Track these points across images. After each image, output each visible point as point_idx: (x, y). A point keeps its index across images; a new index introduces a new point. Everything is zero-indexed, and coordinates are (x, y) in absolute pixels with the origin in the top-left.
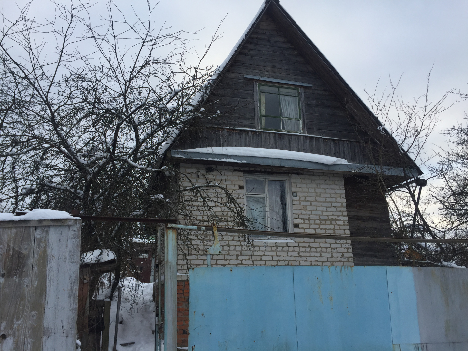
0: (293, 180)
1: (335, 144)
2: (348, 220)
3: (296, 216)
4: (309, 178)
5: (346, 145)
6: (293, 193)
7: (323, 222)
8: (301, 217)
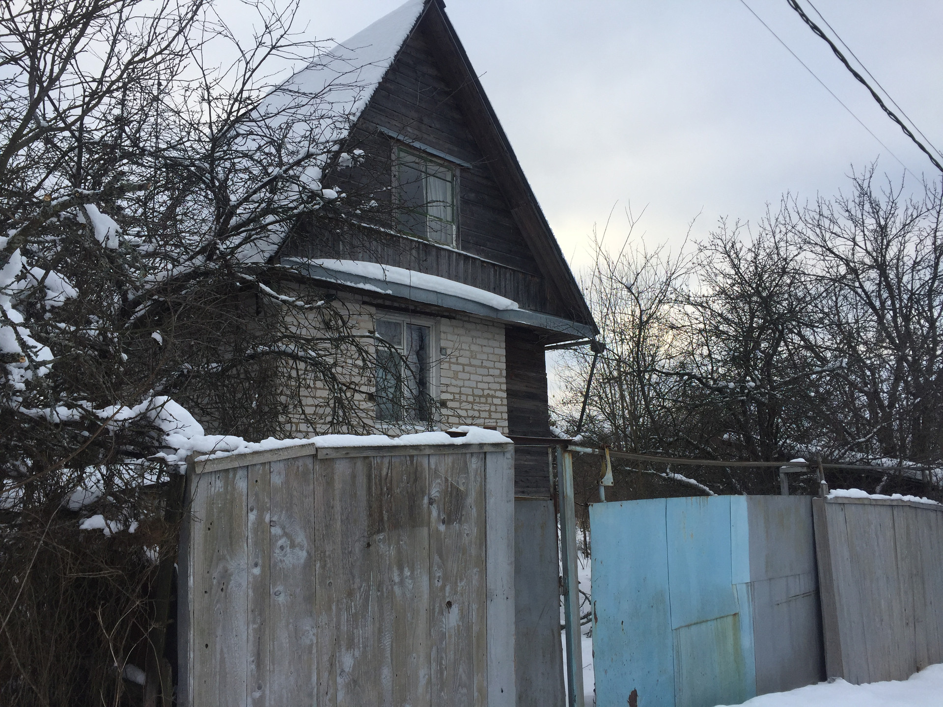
0: (443, 328)
1: (495, 271)
2: (507, 398)
3: (444, 389)
4: (463, 327)
5: (508, 275)
6: (441, 349)
7: (477, 400)
8: (450, 389)
